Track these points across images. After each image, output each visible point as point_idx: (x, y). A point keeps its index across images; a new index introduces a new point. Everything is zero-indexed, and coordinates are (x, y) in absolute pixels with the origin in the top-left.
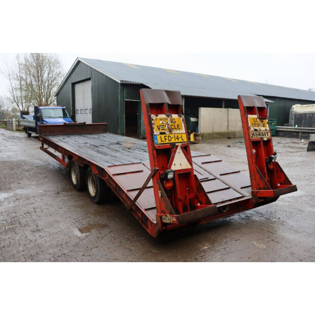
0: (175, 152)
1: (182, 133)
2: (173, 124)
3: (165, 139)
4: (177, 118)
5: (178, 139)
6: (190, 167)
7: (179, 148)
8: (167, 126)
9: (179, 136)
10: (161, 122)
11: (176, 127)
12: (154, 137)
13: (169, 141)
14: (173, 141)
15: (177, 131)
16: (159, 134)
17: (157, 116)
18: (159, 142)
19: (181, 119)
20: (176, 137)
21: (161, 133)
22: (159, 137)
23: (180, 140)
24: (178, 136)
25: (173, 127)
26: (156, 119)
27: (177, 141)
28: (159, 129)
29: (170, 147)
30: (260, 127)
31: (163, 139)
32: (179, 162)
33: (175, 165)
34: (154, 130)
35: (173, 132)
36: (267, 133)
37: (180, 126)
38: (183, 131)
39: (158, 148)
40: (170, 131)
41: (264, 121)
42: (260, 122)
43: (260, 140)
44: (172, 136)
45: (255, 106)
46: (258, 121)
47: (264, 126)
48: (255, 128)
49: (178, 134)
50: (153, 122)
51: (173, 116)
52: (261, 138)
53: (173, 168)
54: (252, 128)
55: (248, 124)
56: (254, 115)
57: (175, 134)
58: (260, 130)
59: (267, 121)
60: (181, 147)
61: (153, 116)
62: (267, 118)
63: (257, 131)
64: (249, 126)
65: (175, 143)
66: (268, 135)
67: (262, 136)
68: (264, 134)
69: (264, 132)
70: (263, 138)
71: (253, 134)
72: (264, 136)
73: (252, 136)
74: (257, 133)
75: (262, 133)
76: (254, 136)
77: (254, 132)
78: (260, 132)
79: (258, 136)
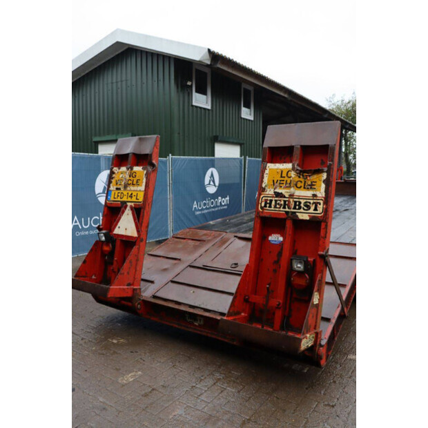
0: (123, 212)
1: (140, 191)
2: (131, 178)
3: (118, 196)
4: (139, 171)
5: (132, 197)
6: (135, 234)
7: (128, 208)
8: (124, 180)
9: (134, 193)
10: (121, 176)
11: (135, 182)
12: (109, 192)
13: (121, 198)
14: (125, 199)
15: (132, 188)
16: (115, 189)
17: (119, 169)
18: (112, 199)
19: (145, 172)
20: (129, 194)
21: (117, 189)
22: (113, 193)
23: (134, 199)
24: (132, 194)
25: (130, 182)
26: (118, 172)
27: (129, 199)
28: (117, 184)
29: (120, 206)
30: (292, 190)
31: (116, 196)
32: (126, 226)
33: (119, 228)
34: (111, 185)
35: (128, 189)
36: (316, 204)
37: (140, 182)
38: (142, 188)
39: (109, 206)
40: (125, 187)
41: (314, 178)
42: (297, 179)
43: (283, 217)
44: (125, 193)
45: (293, 144)
46: (293, 176)
47: (311, 188)
48: (278, 190)
49: (134, 191)
50: (114, 175)
51: (136, 169)
52: (290, 214)
53: (117, 231)
54: (269, 190)
55: (262, 181)
56: (284, 164)
57: (130, 190)
58: (291, 196)
59: (325, 176)
60: (131, 207)
61: (115, 169)
62: (326, 169)
63: (281, 197)
64: (263, 186)
65: (125, 202)
66: (316, 209)
67: (295, 208)
68: (305, 206)
69: (305, 201)
70: (295, 212)
71: (268, 202)
72: (302, 210)
73: (265, 206)
74: (280, 201)
75: (295, 202)
76: (270, 207)
77: (274, 199)
78: (291, 200)
79: (280, 208)
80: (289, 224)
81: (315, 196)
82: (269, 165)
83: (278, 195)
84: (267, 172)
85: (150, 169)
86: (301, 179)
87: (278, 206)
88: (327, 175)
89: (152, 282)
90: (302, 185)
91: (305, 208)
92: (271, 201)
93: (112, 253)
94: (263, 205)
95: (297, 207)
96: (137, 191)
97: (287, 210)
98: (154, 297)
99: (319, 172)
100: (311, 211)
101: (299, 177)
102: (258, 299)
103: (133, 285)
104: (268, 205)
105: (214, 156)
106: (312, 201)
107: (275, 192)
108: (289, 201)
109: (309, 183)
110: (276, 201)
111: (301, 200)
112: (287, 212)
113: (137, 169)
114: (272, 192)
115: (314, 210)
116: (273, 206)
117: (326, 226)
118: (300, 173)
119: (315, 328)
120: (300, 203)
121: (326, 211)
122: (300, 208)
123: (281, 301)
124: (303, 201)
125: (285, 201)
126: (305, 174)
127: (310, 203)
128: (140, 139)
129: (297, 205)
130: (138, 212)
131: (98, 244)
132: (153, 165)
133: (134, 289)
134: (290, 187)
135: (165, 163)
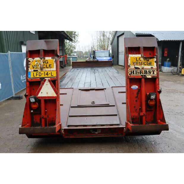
0: (43, 84)
1: (53, 71)
2: (45, 64)
3: (37, 75)
4: (50, 60)
5: (48, 75)
6: (55, 95)
7: (47, 81)
8: (39, 65)
9: (49, 72)
10: (36, 63)
11: (48, 66)
12: (29, 73)
13: (39, 76)
14: (43, 76)
15: (47, 69)
16: (33, 71)
17: (33, 59)
18: (32, 76)
19: (54, 60)
21: (34, 71)
22: (32, 74)
23: (50, 76)
24: (47, 73)
25: (44, 66)
26: (33, 61)
27: (46, 76)
28: (33, 68)
29: (40, 80)
30: (143, 66)
31: (35, 75)
32: (47, 91)
33: (42, 93)
34: (29, 69)
35: (44, 70)
36: (153, 71)
37: (51, 66)
38: (55, 69)
39: (30, 81)
40: (42, 69)
41: (151, 60)
42: (144, 61)
43: (141, 77)
44: (42, 72)
45: (140, 46)
46: (142, 60)
47: (150, 65)
48: (136, 66)
49: (48, 71)
50: (30, 63)
51: (47, 58)
52: (143, 76)
53: (40, 95)
54: (131, 66)
55: (128, 63)
56: (137, 55)
57: (46, 71)
58: (143, 68)
59: (155, 60)
60: (49, 81)
62: (155, 57)
63: (138, 69)
64: (129, 64)
65: (44, 78)
66: (153, 73)
67: (145, 73)
68: (149, 72)
69: (148, 70)
70: (145, 75)
71: (132, 71)
72: (148, 74)
73: (131, 73)
74: (138, 71)
75: (145, 71)
76: (134, 73)
77: (135, 70)
78: (143, 70)
79: (138, 74)
80: (143, 80)
81: (152, 68)
82: (130, 55)
83: (136, 68)
84: (129, 58)
85: (56, 58)
87: (137, 73)
88: (156, 59)
90: (146, 63)
91: (149, 73)
92: (134, 71)
94: (130, 73)
95: (146, 73)
96: (50, 71)
97: (142, 74)
98: (68, 126)
99: (153, 58)
100: (152, 74)
101: (145, 60)
104: (132, 73)
105: (21, 52)
106: (151, 70)
107: (135, 67)
108: (142, 71)
109: (149, 63)
110: (136, 71)
111: (147, 70)
112: (142, 75)
114: (133, 67)
115: (153, 74)
116: (135, 73)
117: (159, 79)
118: (145, 58)
120: (147, 71)
121: (158, 74)
122: (147, 73)
125: (140, 71)
126: (147, 59)
127: (151, 71)
129: (146, 72)
130: (54, 82)
132: (58, 56)
133: (60, 125)
134: (141, 65)
135: (7, 56)
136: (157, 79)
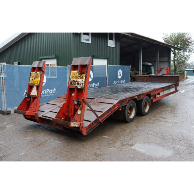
0: (33, 87)
2: (36, 76)
6: (37, 95)
7: (35, 86)
9: (37, 81)
10: (33, 75)
12: (30, 81)
14: (34, 83)
15: (36, 79)
16: (31, 79)
18: (30, 83)
19: (40, 74)
23: (37, 83)
27: (35, 83)
31: (32, 82)
32: (34, 92)
36: (83, 83)
38: (39, 79)
39: (29, 85)
40: (34, 79)
41: (83, 75)
42: (78, 76)
43: (74, 88)
44: (34, 81)
45: (78, 64)
48: (74, 79)
50: (31, 75)
52: (76, 87)
53: (32, 94)
55: (70, 76)
56: (76, 71)
58: (77, 81)
60: (36, 86)
61: (32, 73)
62: (85, 72)
65: (34, 84)
66: (82, 85)
67: (77, 85)
72: (79, 85)
77: (72, 82)
80: (75, 90)
81: (82, 81)
82: (72, 71)
83: (74, 81)
84: (71, 73)
85: (42, 72)
86: (79, 76)
87: (73, 84)
88: (86, 74)
89: (44, 112)
93: (30, 101)
98: (43, 116)
99: (84, 73)
100: (81, 86)
102: (67, 114)
103: (35, 112)
104: (71, 84)
108: (76, 83)
109: (81, 77)
112: (75, 86)
113: (38, 72)
114: (72, 80)
118: (79, 74)
119: (80, 122)
121: (84, 85)
123: (72, 114)
124: (79, 83)
127: (81, 83)
128: (39, 62)
129: (78, 84)
130: (38, 87)
131: (26, 98)
132: (43, 71)
133: (35, 113)
134: (76, 78)
135: (66, 69)
136: (84, 90)
